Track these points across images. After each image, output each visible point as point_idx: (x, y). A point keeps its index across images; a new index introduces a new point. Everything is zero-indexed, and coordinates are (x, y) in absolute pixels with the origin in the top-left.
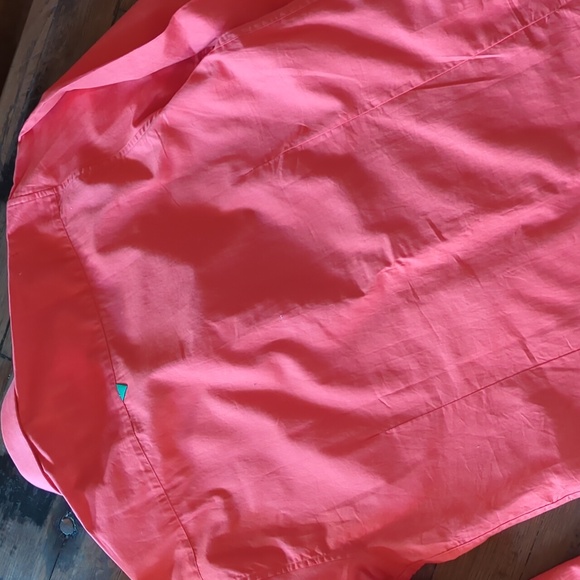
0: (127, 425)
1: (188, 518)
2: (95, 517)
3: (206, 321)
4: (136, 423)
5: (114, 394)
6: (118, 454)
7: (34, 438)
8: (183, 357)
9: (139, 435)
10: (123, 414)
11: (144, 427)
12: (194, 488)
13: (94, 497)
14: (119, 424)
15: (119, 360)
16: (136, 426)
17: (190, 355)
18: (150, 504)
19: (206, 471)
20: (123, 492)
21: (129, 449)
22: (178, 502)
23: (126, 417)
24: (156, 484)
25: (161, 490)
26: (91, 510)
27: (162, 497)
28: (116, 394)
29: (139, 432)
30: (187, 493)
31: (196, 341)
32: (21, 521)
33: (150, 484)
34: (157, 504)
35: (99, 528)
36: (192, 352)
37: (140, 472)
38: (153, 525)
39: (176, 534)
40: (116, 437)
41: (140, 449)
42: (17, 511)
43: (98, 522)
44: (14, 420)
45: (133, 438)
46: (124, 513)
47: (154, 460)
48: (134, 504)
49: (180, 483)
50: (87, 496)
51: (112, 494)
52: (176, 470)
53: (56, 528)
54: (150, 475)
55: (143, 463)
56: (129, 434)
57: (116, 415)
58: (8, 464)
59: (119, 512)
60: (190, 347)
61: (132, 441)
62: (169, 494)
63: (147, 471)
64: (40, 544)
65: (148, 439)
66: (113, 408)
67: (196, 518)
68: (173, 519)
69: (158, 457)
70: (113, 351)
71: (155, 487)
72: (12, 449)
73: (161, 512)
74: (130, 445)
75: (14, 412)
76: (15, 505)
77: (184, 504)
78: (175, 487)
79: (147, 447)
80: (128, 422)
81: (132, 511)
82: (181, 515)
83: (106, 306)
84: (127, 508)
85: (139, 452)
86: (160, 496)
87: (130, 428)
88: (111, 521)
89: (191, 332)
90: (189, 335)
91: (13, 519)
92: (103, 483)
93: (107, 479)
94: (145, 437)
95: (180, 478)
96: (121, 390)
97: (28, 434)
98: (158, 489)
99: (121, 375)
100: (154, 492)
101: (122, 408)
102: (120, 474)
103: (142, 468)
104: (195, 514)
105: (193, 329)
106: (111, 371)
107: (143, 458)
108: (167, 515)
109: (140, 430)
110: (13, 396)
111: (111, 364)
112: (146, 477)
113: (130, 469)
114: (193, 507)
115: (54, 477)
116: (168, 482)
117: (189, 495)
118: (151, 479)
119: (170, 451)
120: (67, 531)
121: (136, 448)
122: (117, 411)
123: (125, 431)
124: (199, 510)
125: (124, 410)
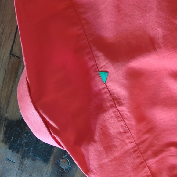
0: (110, 101)
1: (152, 162)
2: (89, 164)
3: (173, 20)
4: (116, 99)
5: (97, 79)
6: (104, 121)
7: (43, 112)
8: (155, 49)
9: (119, 108)
10: (105, 93)
11: (123, 102)
12: (156, 142)
13: (88, 150)
14: (102, 100)
15: (100, 54)
16: (117, 101)
17: (160, 48)
18: (126, 154)
19: (164, 130)
20: (109, 147)
21: (112, 117)
22: (145, 151)
23: (108, 95)
24: (131, 141)
25: (134, 144)
26: (86, 159)
27: (135, 149)
28: (99, 78)
29: (120, 105)
30: (151, 145)
31: (164, 36)
32: (34, 160)
33: (127, 141)
34: (131, 154)
35: (92, 171)
36: (162, 45)
37: (120, 133)
38: (129, 168)
39: (143, 172)
40: (101, 109)
41: (120, 117)
42: (31, 154)
43: (92, 167)
44: (28, 100)
45: (115, 110)
46: (110, 161)
47: (130, 124)
48: (116, 154)
49: (147, 139)
50: (83, 150)
51: (101, 149)
52: (144, 130)
53: (57, 165)
54: (128, 135)
55: (122, 127)
56: (112, 106)
57: (99, 94)
58: (22, 125)
59: (106, 160)
60: (160, 41)
61: (114, 112)
62: (140, 147)
63: (125, 132)
64: (46, 174)
65: (126, 110)
66: (96, 89)
67: (157, 161)
68: (142, 163)
69: (133, 122)
70: (94, 48)
71: (131, 142)
72: (28, 119)
73: (134, 159)
74: (113, 115)
75: (28, 94)
76: (29, 150)
77: (150, 152)
78: (143, 142)
79: (125, 116)
80: (110, 98)
81: (115, 159)
82: (147, 160)
83: (85, 16)
84: (112, 157)
85: (120, 119)
86: (133, 148)
87: (112, 103)
88: (101, 166)
89: (160, 30)
90: (158, 32)
91: (28, 158)
92: (94, 141)
93: (97, 138)
94: (124, 110)
95: (147, 136)
96: (103, 76)
97: (39, 109)
98: (132, 144)
99: (102, 65)
100: (130, 146)
101: (104, 89)
102: (105, 134)
103: (122, 130)
104: (156, 159)
105: (161, 27)
106: (93, 63)
107: (123, 123)
108: (138, 161)
109: (121, 104)
110: (25, 82)
111: (93, 58)
112: (125, 136)
113: (113, 131)
114: (156, 154)
115: (60, 139)
116: (139, 138)
117: (152, 147)
118: (128, 138)
119: (141, 118)
120: (64, 166)
121: (117, 117)
122: (100, 90)
123: (108, 105)
124: (160, 156)
125: (106, 90)
